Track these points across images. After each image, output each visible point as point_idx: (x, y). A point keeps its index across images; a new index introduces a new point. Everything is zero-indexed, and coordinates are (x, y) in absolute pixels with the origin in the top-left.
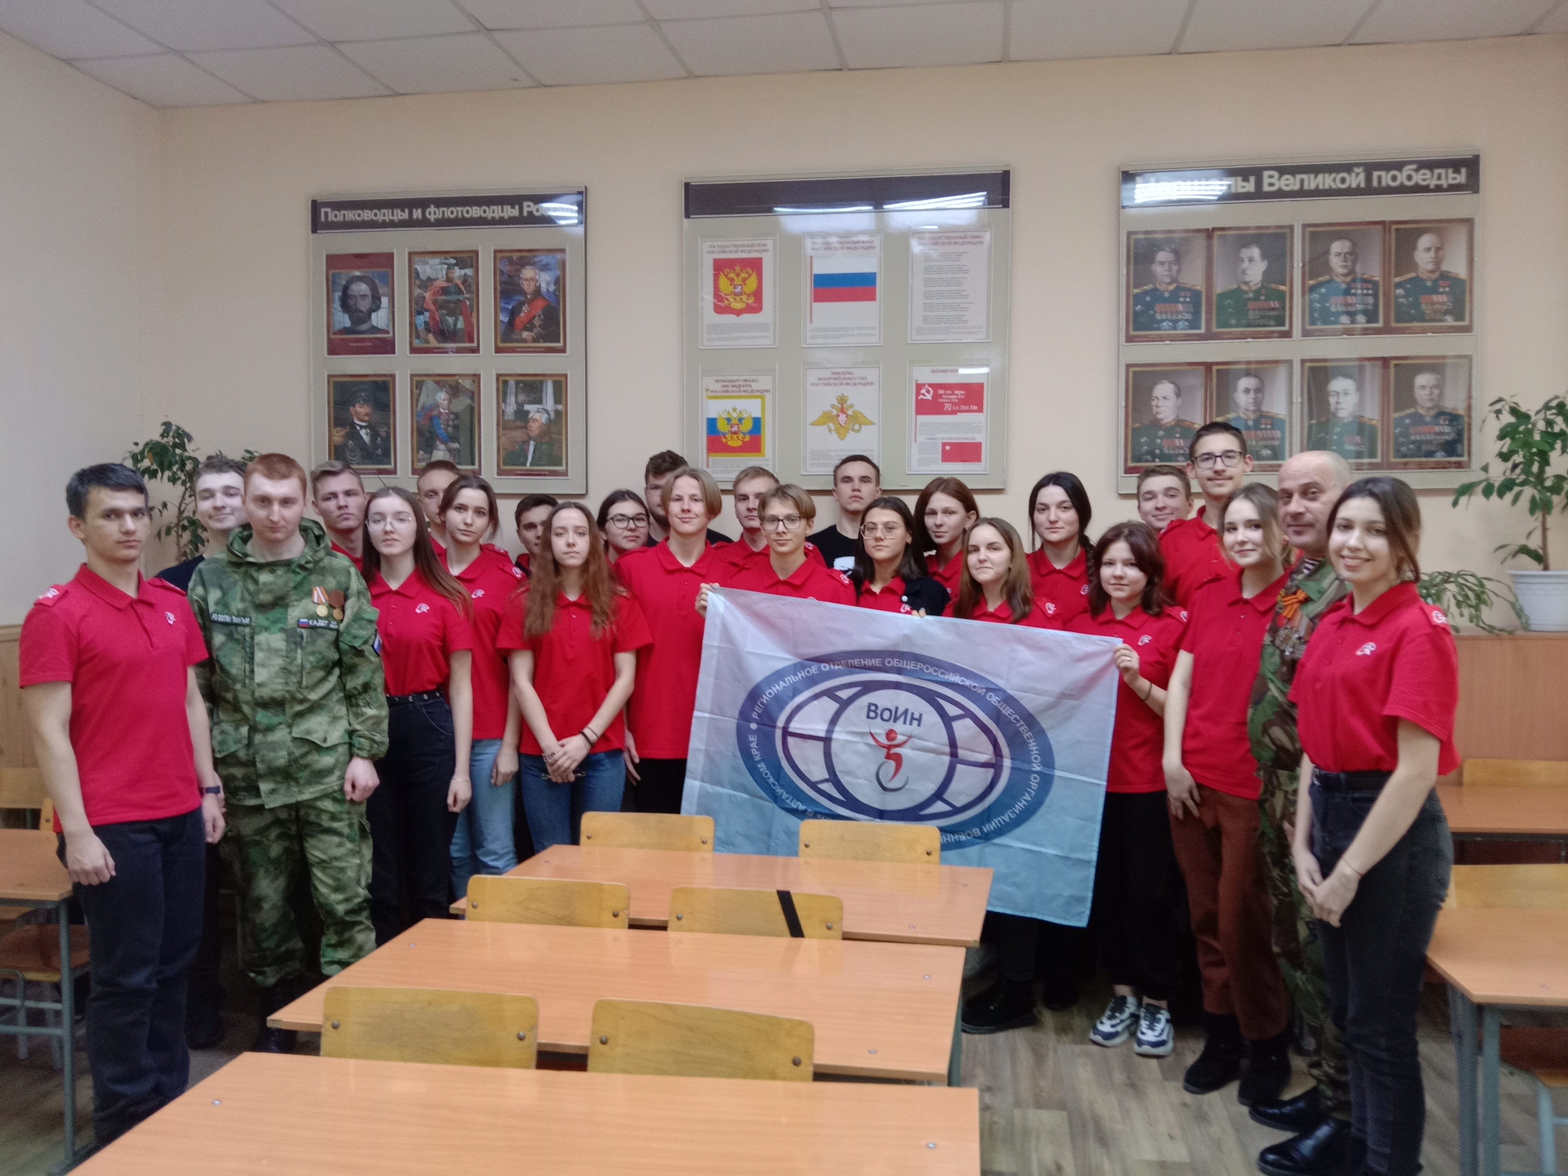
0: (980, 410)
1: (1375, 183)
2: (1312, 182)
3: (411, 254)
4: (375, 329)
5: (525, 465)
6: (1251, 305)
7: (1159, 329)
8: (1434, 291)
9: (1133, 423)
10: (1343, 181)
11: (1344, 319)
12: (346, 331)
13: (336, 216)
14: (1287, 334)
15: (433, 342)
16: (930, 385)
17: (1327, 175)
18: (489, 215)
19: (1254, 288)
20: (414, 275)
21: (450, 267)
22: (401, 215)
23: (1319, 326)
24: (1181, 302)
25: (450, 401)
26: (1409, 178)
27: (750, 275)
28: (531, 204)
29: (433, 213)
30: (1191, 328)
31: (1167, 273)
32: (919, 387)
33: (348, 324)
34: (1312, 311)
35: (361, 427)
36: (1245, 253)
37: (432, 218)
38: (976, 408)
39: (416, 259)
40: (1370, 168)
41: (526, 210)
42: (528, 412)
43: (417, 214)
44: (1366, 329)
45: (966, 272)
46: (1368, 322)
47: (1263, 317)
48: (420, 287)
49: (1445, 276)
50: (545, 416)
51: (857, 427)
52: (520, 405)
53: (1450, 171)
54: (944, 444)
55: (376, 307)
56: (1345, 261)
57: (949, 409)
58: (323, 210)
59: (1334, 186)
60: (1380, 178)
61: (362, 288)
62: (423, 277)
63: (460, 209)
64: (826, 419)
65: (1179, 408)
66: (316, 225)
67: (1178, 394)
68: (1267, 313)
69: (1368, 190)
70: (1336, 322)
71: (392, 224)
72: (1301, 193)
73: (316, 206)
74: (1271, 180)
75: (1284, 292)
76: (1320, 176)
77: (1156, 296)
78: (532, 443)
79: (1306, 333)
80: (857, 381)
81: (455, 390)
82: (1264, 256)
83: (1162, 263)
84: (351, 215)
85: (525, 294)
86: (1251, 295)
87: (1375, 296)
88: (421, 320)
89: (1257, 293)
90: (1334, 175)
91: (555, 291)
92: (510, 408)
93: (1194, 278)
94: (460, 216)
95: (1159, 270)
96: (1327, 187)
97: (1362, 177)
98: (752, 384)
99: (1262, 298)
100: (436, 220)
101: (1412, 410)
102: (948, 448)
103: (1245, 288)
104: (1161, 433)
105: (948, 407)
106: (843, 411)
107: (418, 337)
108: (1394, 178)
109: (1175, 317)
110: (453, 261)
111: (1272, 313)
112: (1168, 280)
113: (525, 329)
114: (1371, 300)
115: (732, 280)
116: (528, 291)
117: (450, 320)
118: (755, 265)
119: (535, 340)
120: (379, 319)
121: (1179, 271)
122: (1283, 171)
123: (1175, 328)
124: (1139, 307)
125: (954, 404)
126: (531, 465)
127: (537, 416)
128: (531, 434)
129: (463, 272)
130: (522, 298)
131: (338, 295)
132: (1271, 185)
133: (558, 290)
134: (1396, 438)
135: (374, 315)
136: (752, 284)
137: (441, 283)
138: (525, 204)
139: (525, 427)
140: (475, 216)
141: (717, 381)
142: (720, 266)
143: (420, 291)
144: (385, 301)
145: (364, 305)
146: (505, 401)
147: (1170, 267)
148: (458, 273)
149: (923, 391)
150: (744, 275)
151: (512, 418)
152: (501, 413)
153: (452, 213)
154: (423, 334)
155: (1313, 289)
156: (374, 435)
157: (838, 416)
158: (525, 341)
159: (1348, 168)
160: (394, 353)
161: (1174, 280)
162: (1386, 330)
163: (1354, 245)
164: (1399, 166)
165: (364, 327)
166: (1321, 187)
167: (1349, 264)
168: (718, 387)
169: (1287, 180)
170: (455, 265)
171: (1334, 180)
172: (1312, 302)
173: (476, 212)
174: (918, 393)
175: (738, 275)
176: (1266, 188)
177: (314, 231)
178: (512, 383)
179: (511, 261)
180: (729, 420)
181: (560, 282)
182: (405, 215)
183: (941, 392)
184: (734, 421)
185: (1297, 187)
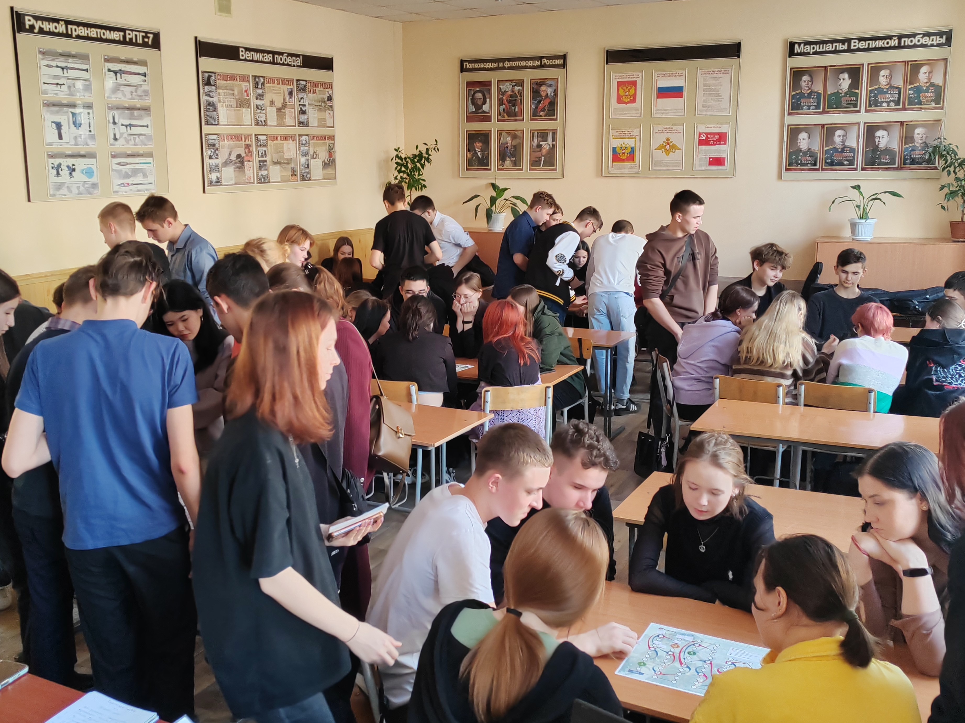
0: (725, 144)
1: (902, 44)
2: (873, 44)
3: (498, 81)
4: (484, 112)
5: (540, 166)
6: (843, 99)
7: (802, 109)
8: (927, 91)
9: (790, 150)
10: (888, 43)
11: (885, 104)
12: (473, 113)
13: (470, 66)
14: (859, 111)
15: (506, 117)
16: (705, 133)
17: (880, 41)
18: (529, 65)
19: (844, 92)
20: (499, 89)
21: (513, 86)
22: (495, 65)
23: (873, 108)
24: (812, 98)
25: (512, 141)
26: (919, 41)
27: (631, 88)
28: (545, 60)
29: (507, 64)
30: (816, 109)
31: (807, 85)
32: (700, 134)
33: (474, 110)
34: (870, 101)
35: (479, 151)
36: (841, 76)
37: (507, 66)
38: (723, 143)
39: (500, 83)
40: (900, 37)
41: (543, 62)
42: (542, 145)
43: (501, 65)
44: (894, 109)
45: (721, 85)
46: (895, 106)
47: (848, 104)
48: (501, 95)
49: (932, 85)
50: (548, 146)
51: (674, 151)
52: (539, 143)
53: (938, 37)
54: (710, 158)
55: (484, 102)
56: (886, 79)
57: (712, 143)
58: (465, 64)
59: (883, 46)
60: (905, 41)
61: (479, 95)
62: (503, 90)
63: (517, 62)
64: (661, 147)
65: (809, 144)
66: (462, 70)
67: (809, 138)
68: (850, 102)
69: (900, 47)
70: (881, 106)
71: (491, 69)
72: (869, 49)
73: (462, 62)
74: (855, 44)
75: (858, 93)
76: (877, 42)
77: (802, 95)
78: (543, 157)
79: (867, 111)
80: (674, 131)
81: (514, 137)
82: (850, 78)
83: (805, 81)
84: (476, 66)
85: (542, 97)
86: (843, 95)
87: (899, 94)
88: (501, 108)
89: (846, 94)
90: (883, 41)
91: (554, 95)
92: (535, 143)
93: (818, 87)
94: (517, 65)
95: (803, 84)
96: (880, 46)
97: (897, 41)
98: (631, 133)
99: (848, 96)
100: (508, 67)
101: (913, 144)
102: (711, 159)
103: (841, 92)
104: (801, 154)
105: (712, 142)
106: (668, 144)
107: (500, 115)
108: (911, 41)
109: (809, 104)
110: (514, 84)
111: (852, 102)
112: (807, 88)
113: (541, 111)
114: (897, 96)
115: (624, 90)
116: (543, 96)
117: (513, 108)
118: (634, 83)
119: (545, 116)
120: (486, 108)
121: (811, 85)
122: (860, 40)
123: (809, 109)
124: (794, 100)
125: (714, 141)
126: (542, 166)
127: (545, 147)
128: (543, 154)
129: (518, 88)
130: (540, 99)
131: (470, 98)
132: (855, 46)
133: (555, 95)
134: (904, 157)
135: (484, 106)
136: (632, 92)
137: (510, 93)
138: (543, 60)
139: (540, 151)
140: (523, 65)
141: (617, 132)
142: (620, 84)
143: (502, 96)
144: (488, 100)
145: (480, 102)
146: (533, 140)
147: (808, 83)
148: (517, 88)
149: (702, 136)
150: (629, 88)
151: (536, 147)
152: (531, 146)
153: (514, 64)
154: (502, 114)
155: (871, 92)
156: (483, 155)
157: (666, 146)
158: (541, 116)
159: (890, 38)
160: (491, 121)
161: (810, 89)
162: (904, 109)
163: (891, 72)
164: (914, 36)
165: (480, 111)
166: (877, 46)
167: (888, 80)
168: (617, 134)
169: (862, 43)
170: (515, 85)
171: (884, 43)
172: (870, 97)
173: (523, 63)
174: (699, 137)
175: (627, 88)
176: (852, 48)
177: (461, 72)
178: (536, 133)
179: (537, 84)
180: (621, 148)
181: (556, 91)
182: (496, 65)
183: (709, 136)
184: (623, 148)
185: (867, 47)
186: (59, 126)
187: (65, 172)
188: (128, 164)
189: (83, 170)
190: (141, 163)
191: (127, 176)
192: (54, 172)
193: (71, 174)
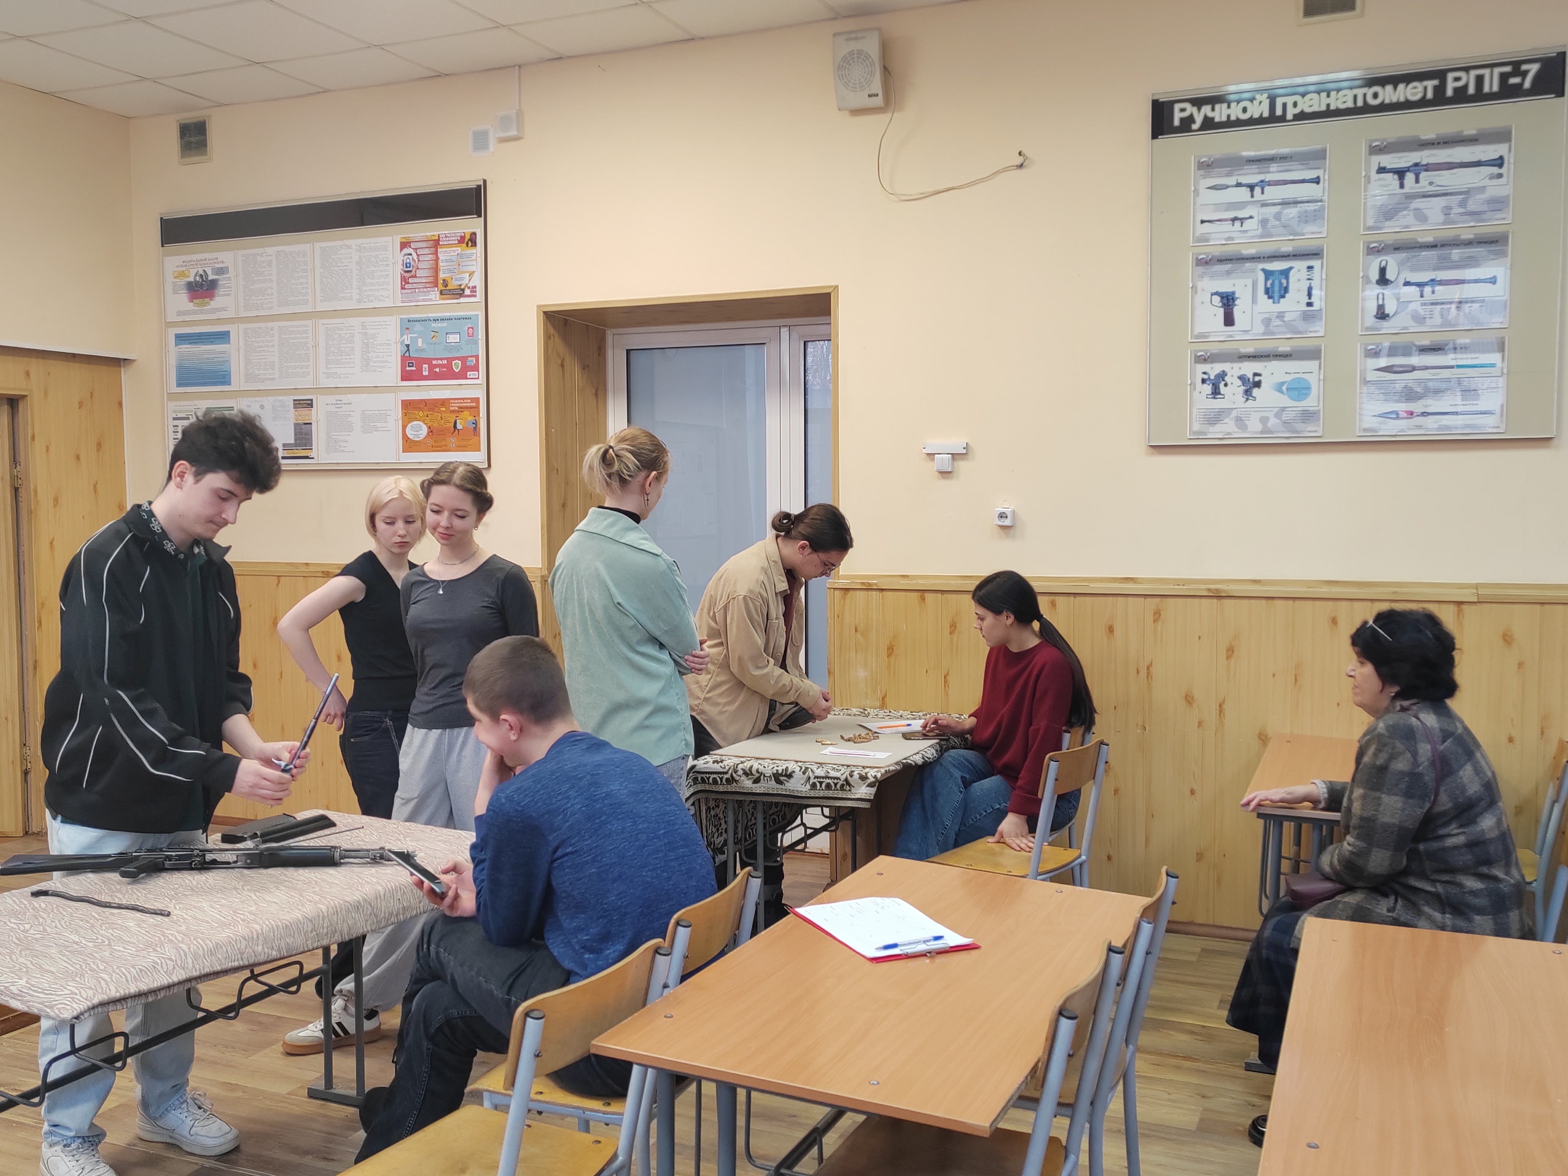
186: (1228, 301)
187: (1233, 391)
188: (1414, 369)
189: (1283, 383)
190: (1459, 366)
191: (1410, 395)
192: (1208, 389)
193: (1248, 393)
